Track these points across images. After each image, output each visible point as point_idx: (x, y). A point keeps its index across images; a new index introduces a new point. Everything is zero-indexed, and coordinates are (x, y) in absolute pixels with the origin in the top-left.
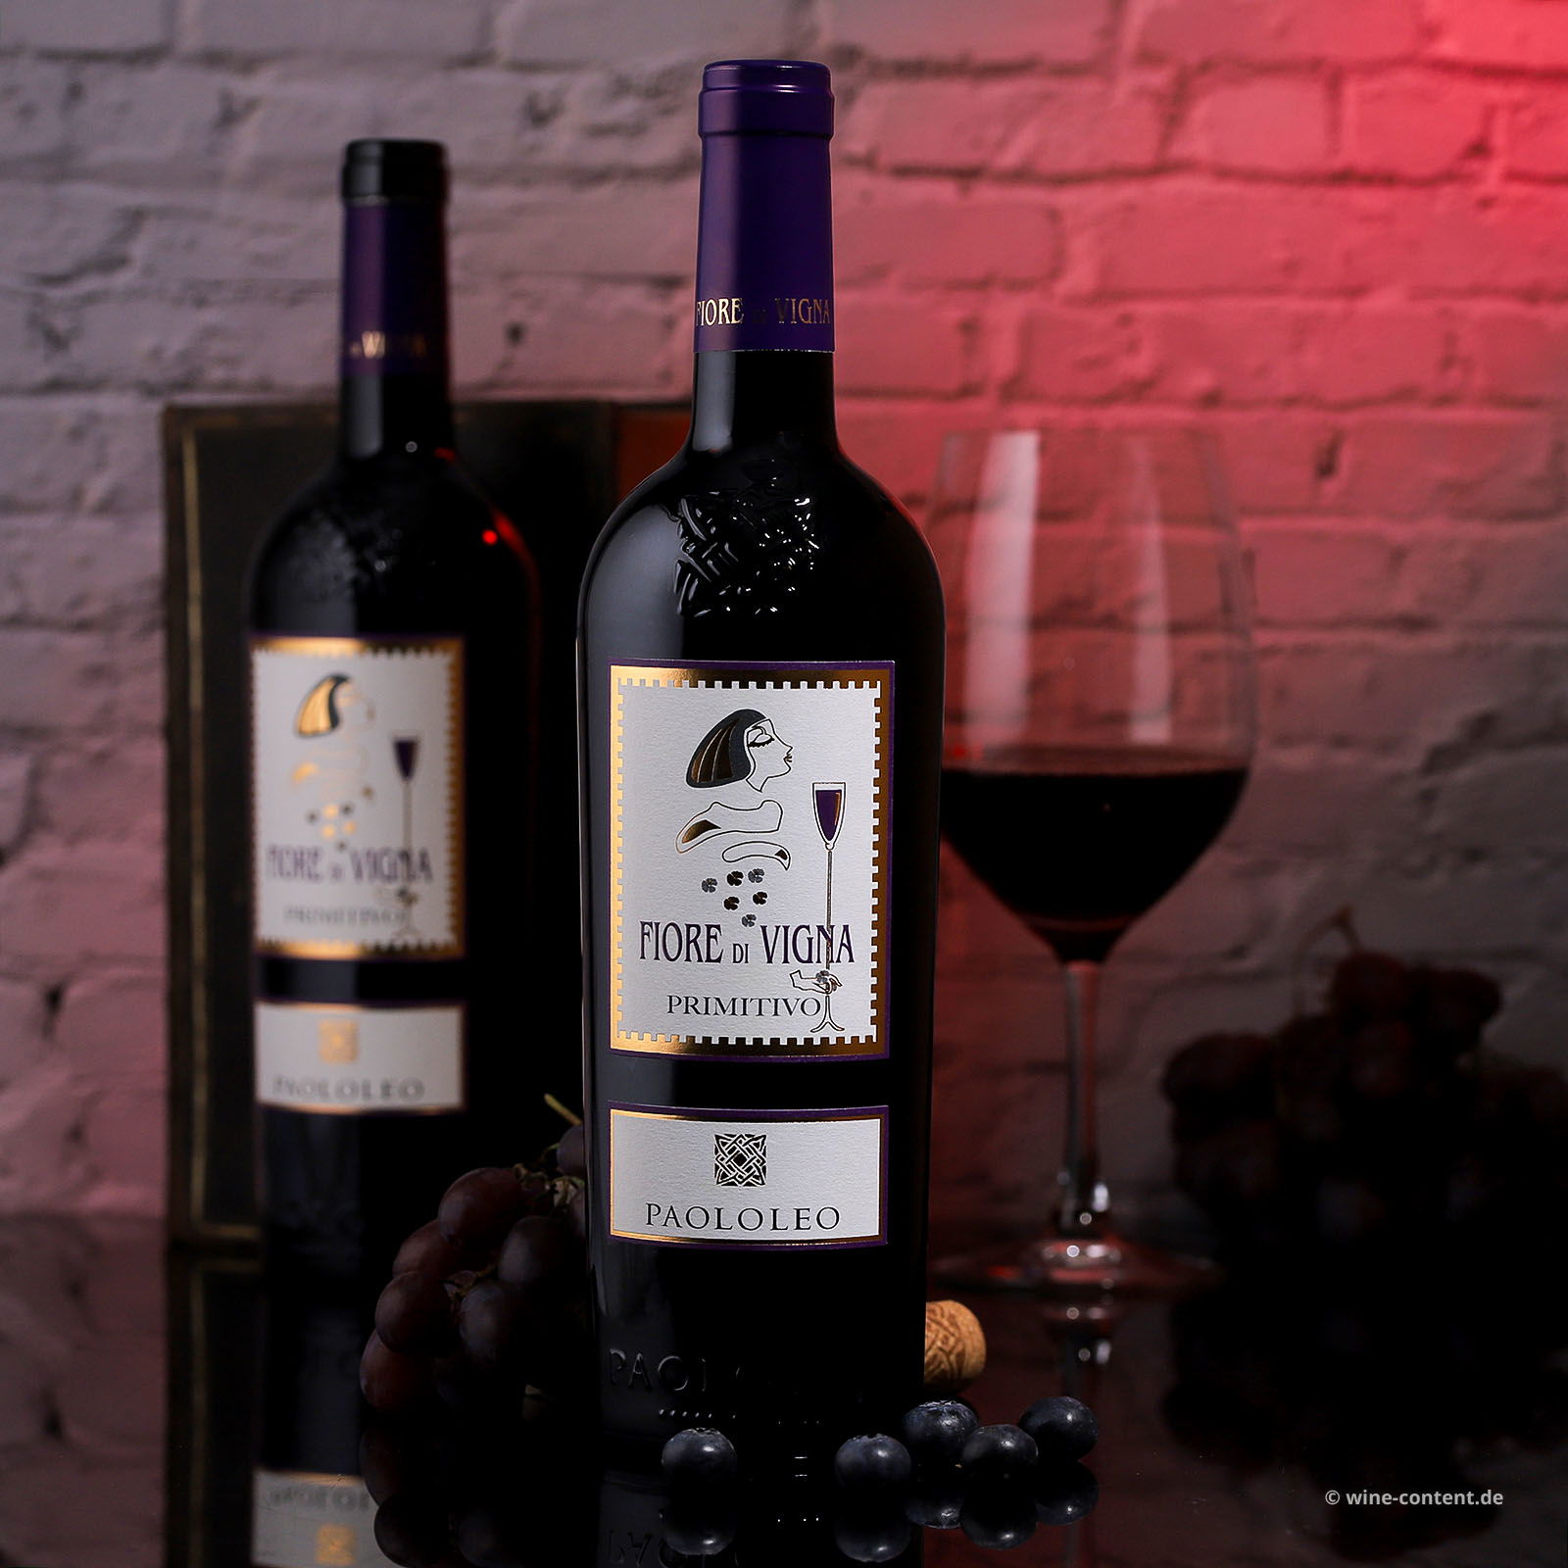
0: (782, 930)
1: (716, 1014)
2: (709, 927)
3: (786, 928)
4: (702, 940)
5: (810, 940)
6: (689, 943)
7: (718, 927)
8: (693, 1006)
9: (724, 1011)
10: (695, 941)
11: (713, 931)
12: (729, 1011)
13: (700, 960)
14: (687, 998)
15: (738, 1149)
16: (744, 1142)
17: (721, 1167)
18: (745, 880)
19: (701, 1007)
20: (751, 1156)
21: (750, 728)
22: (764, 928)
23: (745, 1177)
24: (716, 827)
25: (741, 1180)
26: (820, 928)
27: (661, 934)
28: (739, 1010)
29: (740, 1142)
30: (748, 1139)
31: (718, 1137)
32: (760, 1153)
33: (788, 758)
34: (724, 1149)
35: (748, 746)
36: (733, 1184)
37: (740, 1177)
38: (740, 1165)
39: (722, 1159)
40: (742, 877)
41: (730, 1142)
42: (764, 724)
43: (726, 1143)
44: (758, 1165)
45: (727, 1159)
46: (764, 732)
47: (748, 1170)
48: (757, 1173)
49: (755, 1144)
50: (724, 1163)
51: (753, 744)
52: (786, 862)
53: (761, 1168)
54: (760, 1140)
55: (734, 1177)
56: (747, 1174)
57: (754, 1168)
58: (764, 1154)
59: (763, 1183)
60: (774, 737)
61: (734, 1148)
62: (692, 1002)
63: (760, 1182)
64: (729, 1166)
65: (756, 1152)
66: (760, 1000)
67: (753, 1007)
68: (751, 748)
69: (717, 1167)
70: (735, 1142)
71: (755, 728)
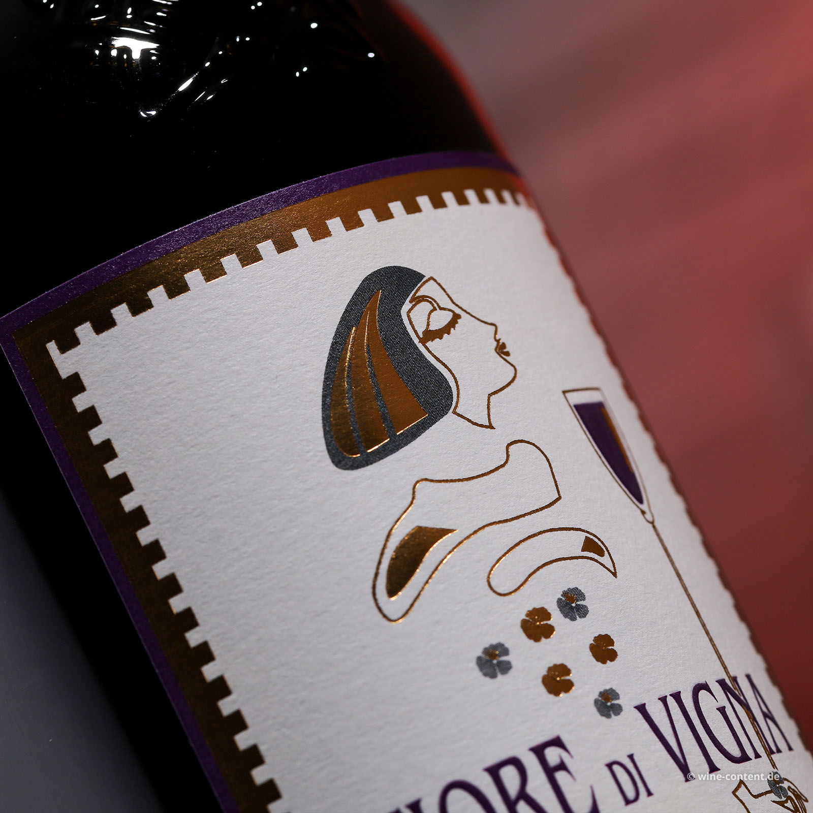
0: (671, 702)
2: (539, 751)
3: (677, 696)
5: (722, 710)
7: (557, 742)
11: (553, 755)
18: (557, 619)
21: (407, 306)
22: (642, 709)
24: (443, 532)
26: (722, 683)
33: (501, 350)
35: (423, 341)
40: (548, 616)
42: (428, 289)
46: (436, 307)
51: (430, 335)
52: (605, 560)
60: (458, 311)
68: (429, 344)
71: (418, 300)
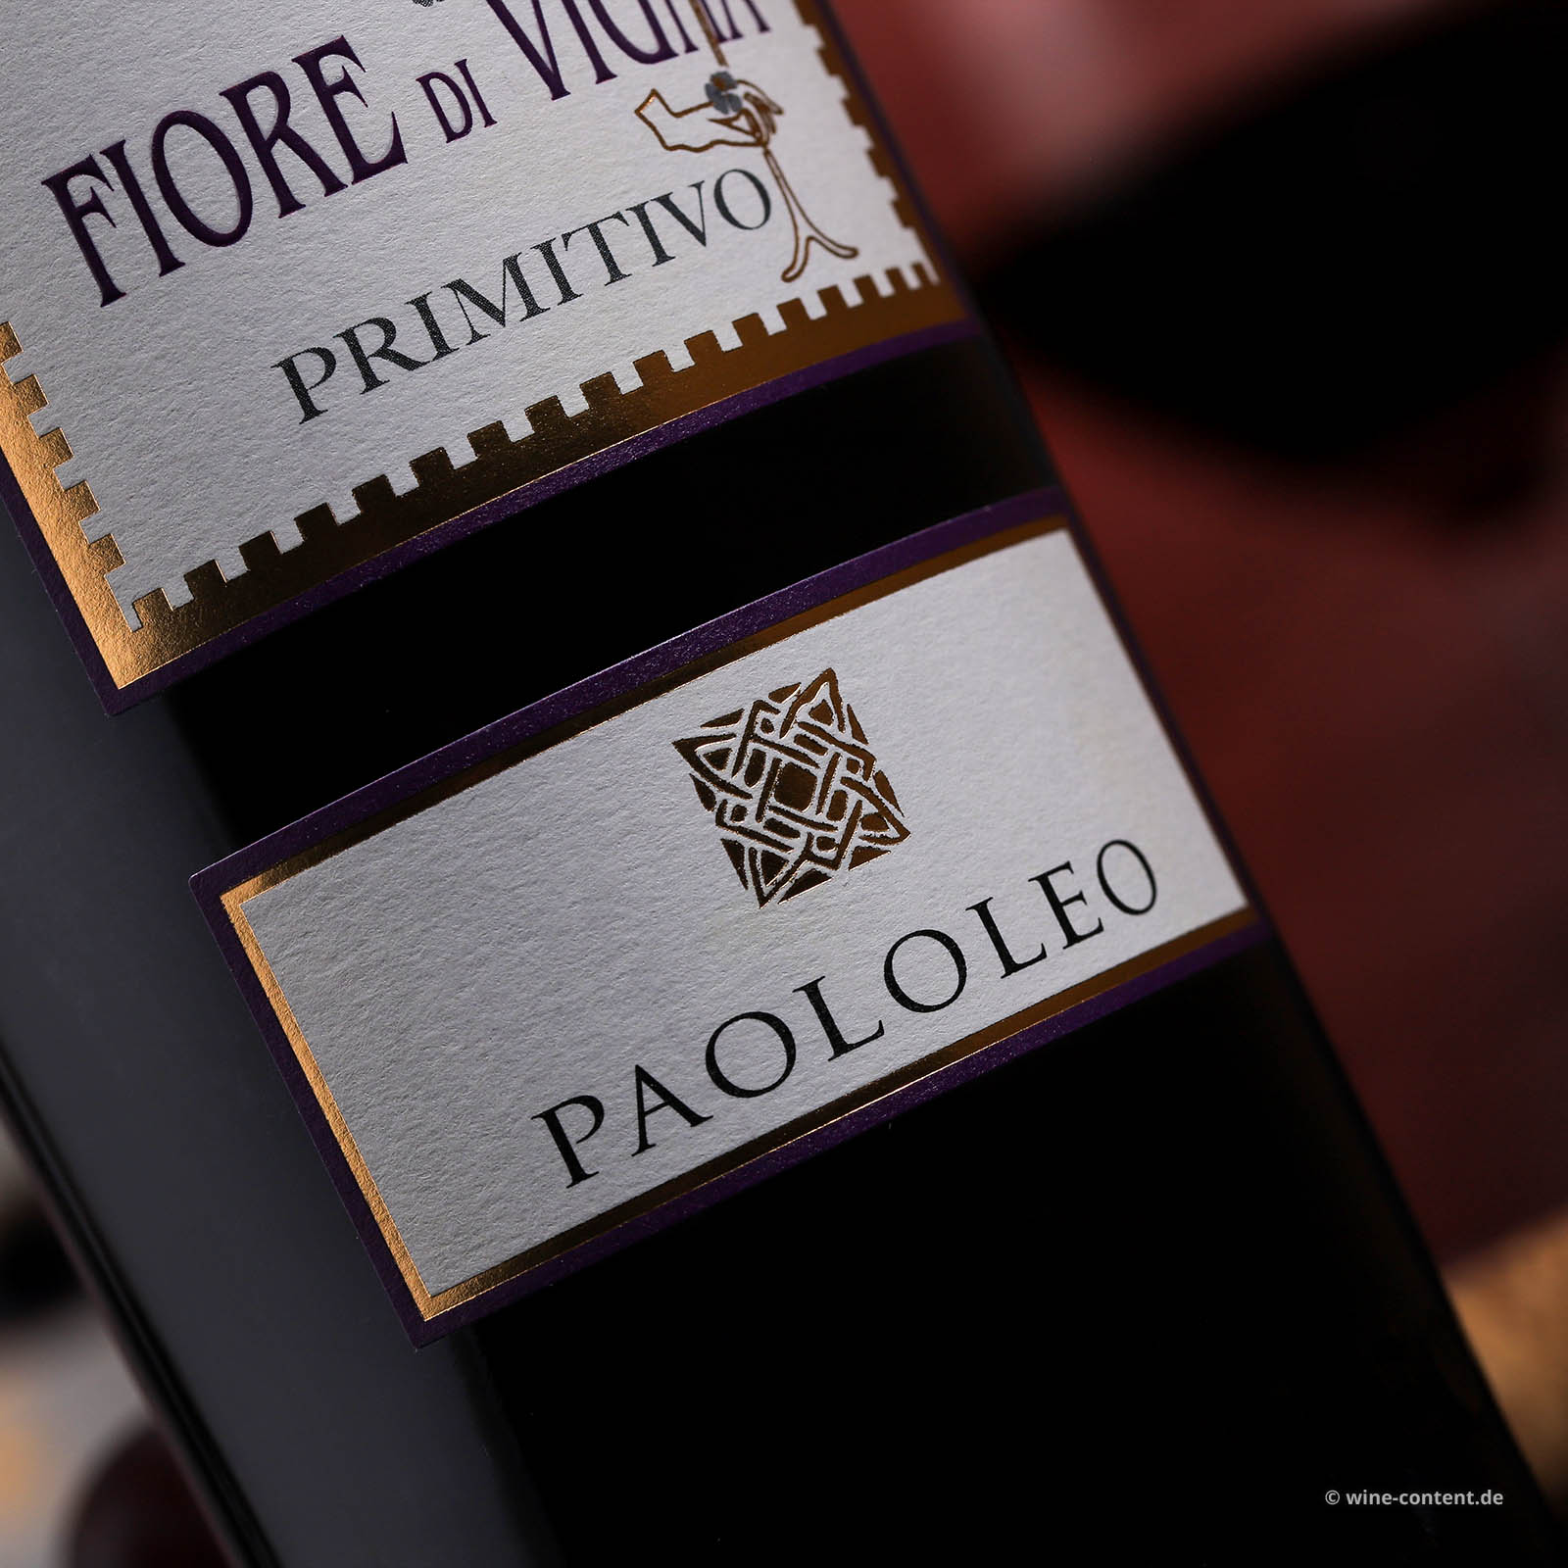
1: (476, 337)
4: (308, 117)
6: (263, 148)
8: (384, 352)
9: (499, 316)
10: (283, 131)
12: (515, 307)
13: (332, 185)
14: (349, 336)
15: (771, 754)
16: (777, 720)
17: (748, 843)
19: (413, 340)
20: (823, 760)
23: (837, 836)
25: (831, 854)
27: (145, 176)
28: (545, 289)
29: (767, 726)
30: (784, 706)
31: (686, 748)
32: (847, 736)
34: (724, 774)
36: (813, 879)
37: (825, 843)
38: (802, 806)
39: (739, 813)
41: (734, 744)
43: (726, 752)
44: (858, 777)
45: (752, 806)
47: (836, 812)
48: (868, 808)
49: (814, 713)
50: (749, 822)
53: (871, 783)
54: (824, 692)
55: (807, 854)
56: (841, 825)
57: (853, 797)
58: (858, 733)
59: (904, 833)
61: (759, 757)
62: (371, 340)
63: (892, 832)
64: (772, 825)
65: (831, 739)
66: (593, 229)
67: (581, 262)
69: (734, 850)
70: (749, 735)
